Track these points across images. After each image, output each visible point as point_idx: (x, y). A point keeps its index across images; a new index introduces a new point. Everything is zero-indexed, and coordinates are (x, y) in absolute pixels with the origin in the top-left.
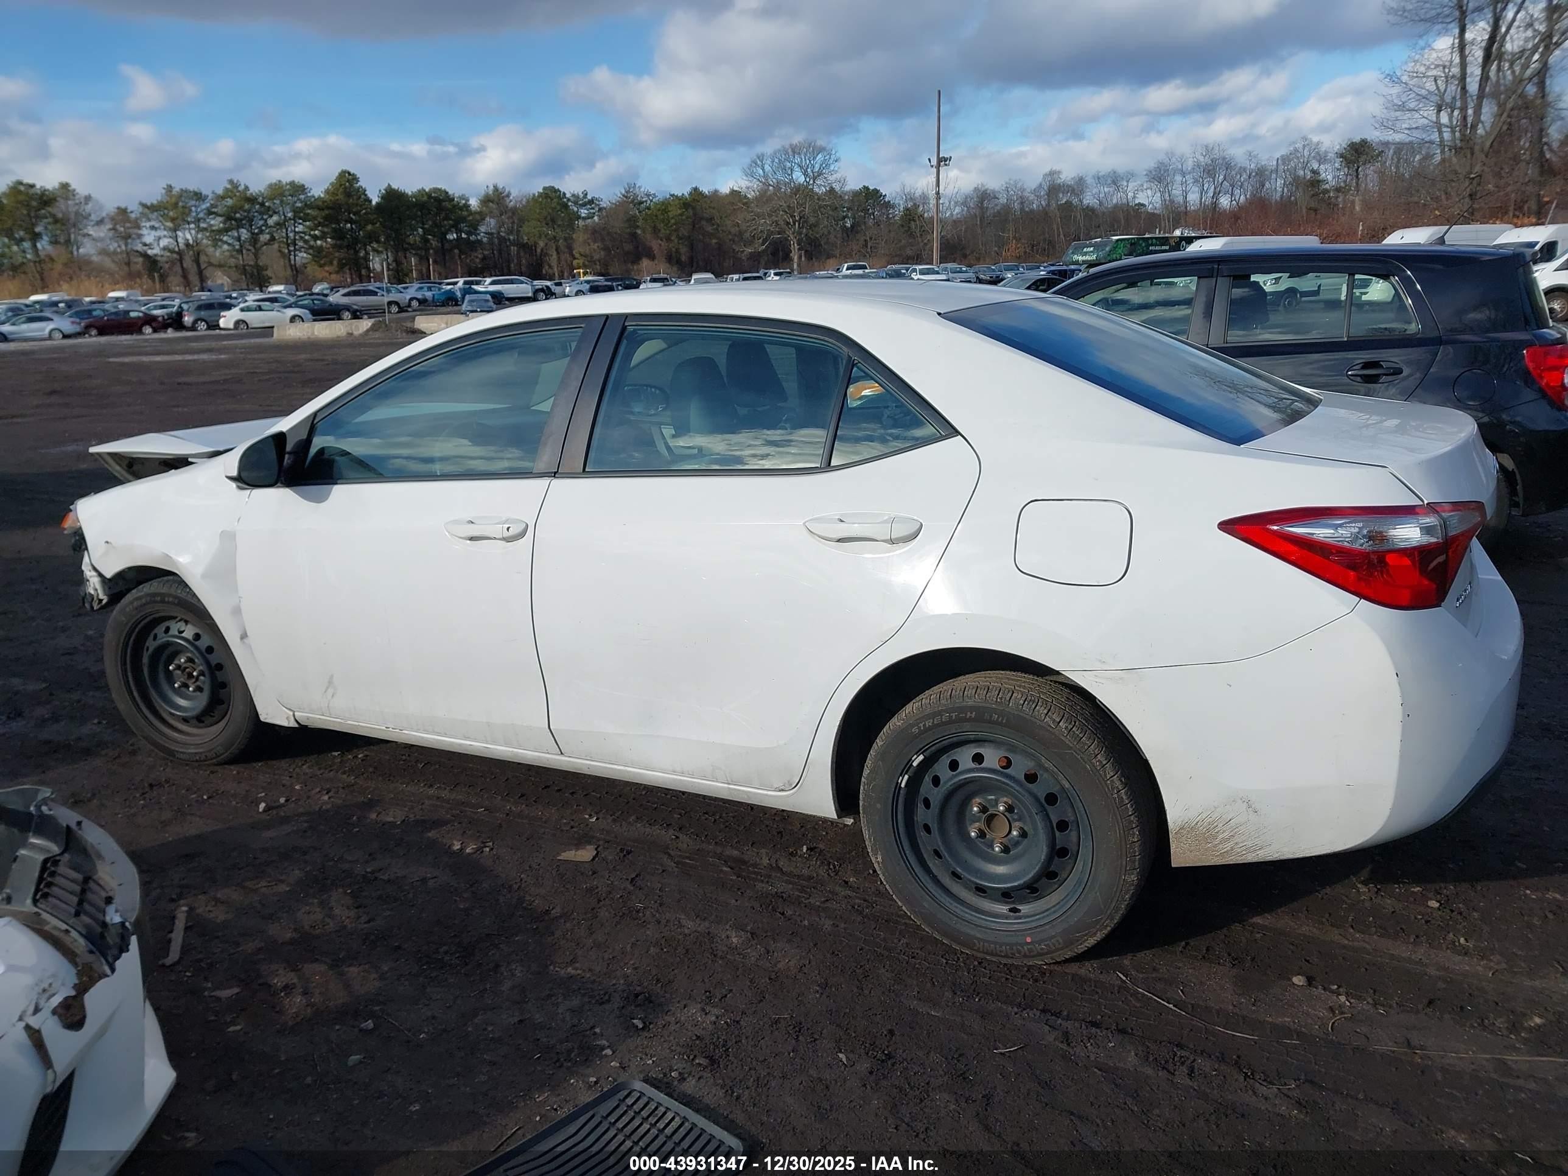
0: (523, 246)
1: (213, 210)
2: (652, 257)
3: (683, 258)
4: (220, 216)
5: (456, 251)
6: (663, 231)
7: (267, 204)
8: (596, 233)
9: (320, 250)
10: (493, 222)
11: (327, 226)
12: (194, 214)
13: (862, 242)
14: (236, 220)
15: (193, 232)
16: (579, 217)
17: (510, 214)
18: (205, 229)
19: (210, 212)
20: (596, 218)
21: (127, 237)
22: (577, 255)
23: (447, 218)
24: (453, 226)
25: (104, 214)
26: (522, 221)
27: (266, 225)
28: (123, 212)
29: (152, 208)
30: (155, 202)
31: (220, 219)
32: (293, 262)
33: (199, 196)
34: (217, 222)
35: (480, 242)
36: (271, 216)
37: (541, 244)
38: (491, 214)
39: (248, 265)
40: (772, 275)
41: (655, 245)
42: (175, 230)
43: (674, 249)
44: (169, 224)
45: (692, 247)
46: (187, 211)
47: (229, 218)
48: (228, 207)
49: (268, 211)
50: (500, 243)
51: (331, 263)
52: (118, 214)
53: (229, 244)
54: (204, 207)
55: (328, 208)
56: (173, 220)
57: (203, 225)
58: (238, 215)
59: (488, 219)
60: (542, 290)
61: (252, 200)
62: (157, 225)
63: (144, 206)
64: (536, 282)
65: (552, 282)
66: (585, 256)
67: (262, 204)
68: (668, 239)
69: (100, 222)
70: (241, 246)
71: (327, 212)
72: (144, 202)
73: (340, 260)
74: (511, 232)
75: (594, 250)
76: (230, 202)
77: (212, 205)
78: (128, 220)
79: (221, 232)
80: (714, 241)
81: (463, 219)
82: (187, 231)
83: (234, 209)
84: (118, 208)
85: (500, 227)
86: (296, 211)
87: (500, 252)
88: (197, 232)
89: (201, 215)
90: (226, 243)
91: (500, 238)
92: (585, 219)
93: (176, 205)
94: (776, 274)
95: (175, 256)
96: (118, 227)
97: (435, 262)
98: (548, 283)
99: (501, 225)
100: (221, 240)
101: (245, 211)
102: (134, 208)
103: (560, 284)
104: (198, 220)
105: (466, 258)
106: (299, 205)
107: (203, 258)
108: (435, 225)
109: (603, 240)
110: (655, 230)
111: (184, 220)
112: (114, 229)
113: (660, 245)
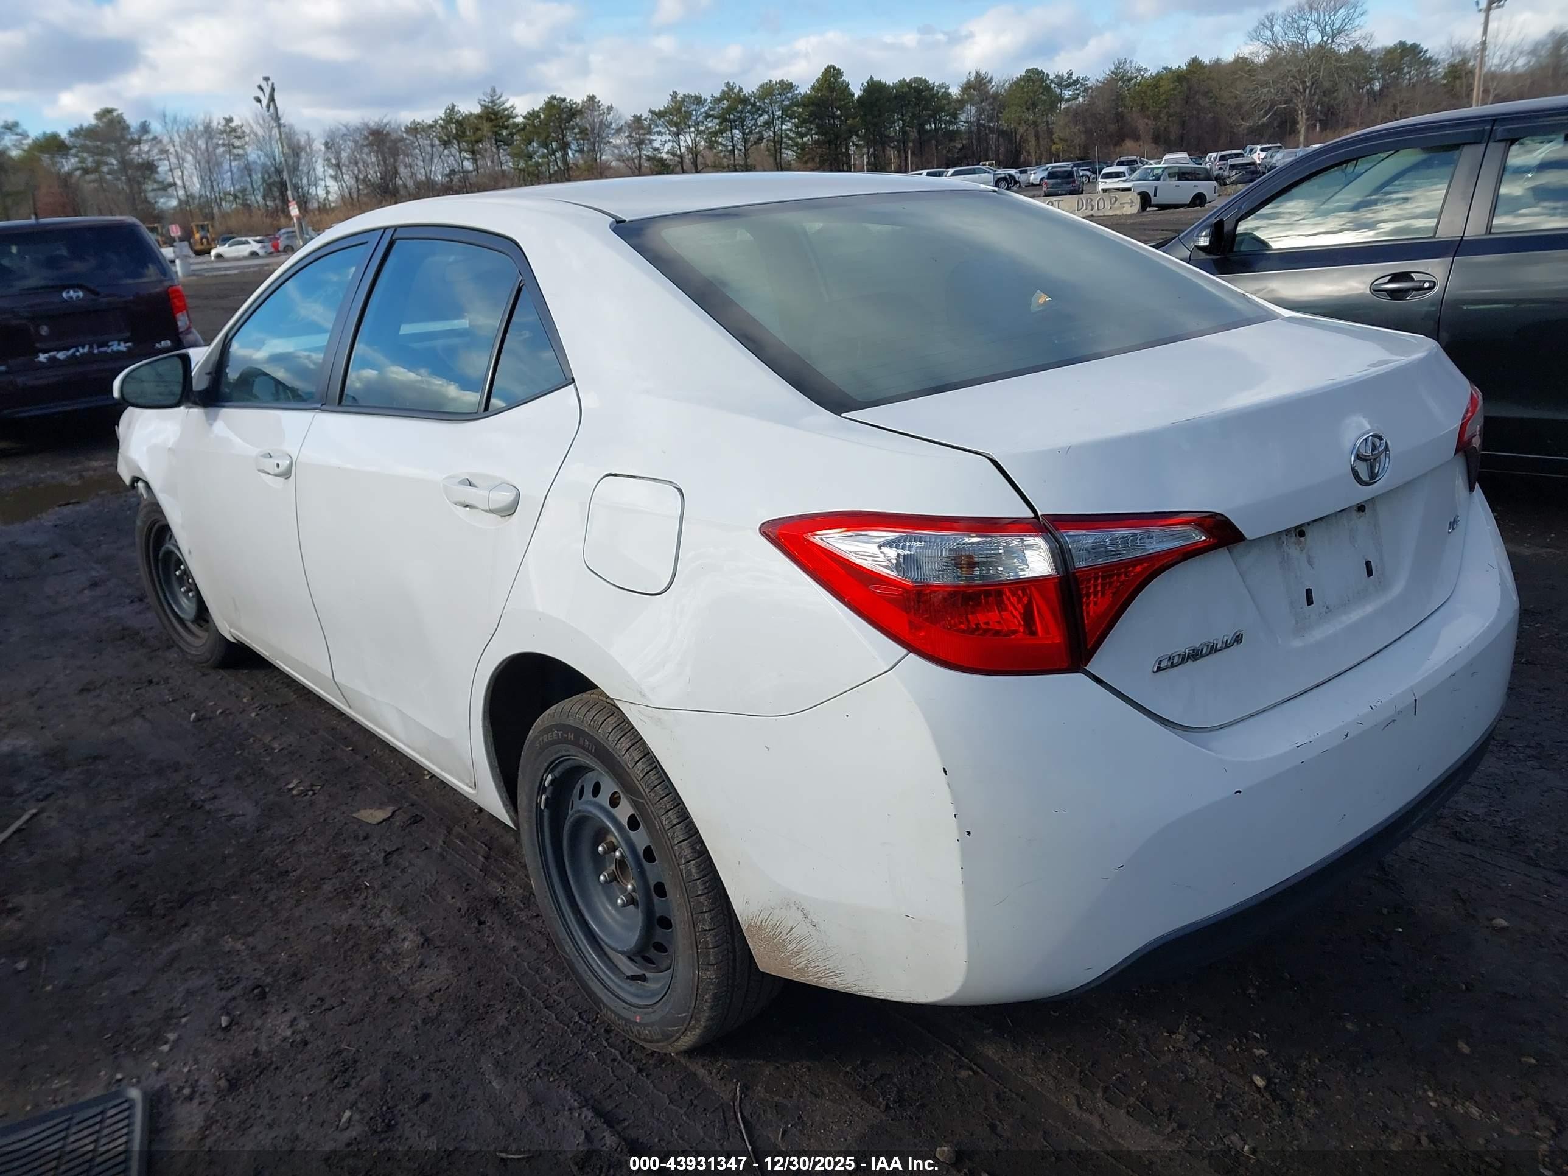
0: (1002, 133)
1: (711, 113)
2: (1136, 137)
3: (1173, 138)
4: (716, 118)
5: (933, 142)
6: (1151, 108)
7: (758, 104)
8: (1077, 115)
9: (803, 147)
10: (973, 109)
11: (811, 123)
12: (694, 118)
13: (1389, 107)
14: (730, 121)
15: (693, 135)
16: (1061, 99)
17: (991, 100)
18: (703, 132)
19: (707, 116)
20: (1081, 99)
21: (640, 143)
22: (1056, 140)
23: (925, 109)
24: (930, 116)
25: (622, 123)
26: (1003, 106)
27: (756, 125)
28: (638, 119)
29: (660, 115)
30: (662, 109)
31: (717, 121)
32: (778, 160)
33: (699, 100)
34: (713, 125)
35: (958, 131)
36: (761, 115)
37: (1021, 130)
38: (971, 101)
39: (738, 165)
40: (1258, 151)
41: (1142, 124)
42: (678, 135)
43: (1162, 128)
44: (673, 129)
45: (1183, 125)
46: (688, 115)
47: (724, 119)
48: (723, 108)
49: (758, 110)
50: (979, 133)
51: (813, 159)
52: (634, 122)
53: (723, 145)
54: (703, 110)
55: (813, 104)
56: (676, 125)
57: (702, 128)
58: (732, 117)
59: (968, 106)
60: (1004, 179)
61: (745, 101)
62: (663, 131)
63: (652, 112)
64: (999, 171)
65: (1017, 171)
66: (1065, 141)
67: (754, 105)
68: (1157, 117)
69: (619, 131)
70: (733, 146)
71: (811, 108)
72: (653, 109)
73: (821, 156)
74: (990, 120)
75: (1075, 133)
76: (725, 104)
77: (710, 108)
78: (642, 128)
79: (715, 134)
80: (1210, 115)
81: (941, 109)
82: (688, 135)
83: (729, 110)
84: (635, 116)
85: (980, 115)
86: (784, 110)
87: (979, 141)
88: (696, 136)
89: (700, 119)
90: (721, 144)
91: (979, 125)
92: (1067, 100)
93: (679, 110)
94: (1262, 150)
95: (677, 159)
96: (634, 134)
97: (913, 154)
98: (1012, 172)
99: (981, 112)
100: (716, 142)
101: (738, 112)
102: (646, 115)
103: (1025, 172)
104: (697, 124)
105: (942, 149)
106: (787, 103)
107: (700, 160)
108: (913, 116)
109: (1084, 123)
110: (1143, 108)
111: (685, 124)
112: (630, 136)
113: (1147, 124)
